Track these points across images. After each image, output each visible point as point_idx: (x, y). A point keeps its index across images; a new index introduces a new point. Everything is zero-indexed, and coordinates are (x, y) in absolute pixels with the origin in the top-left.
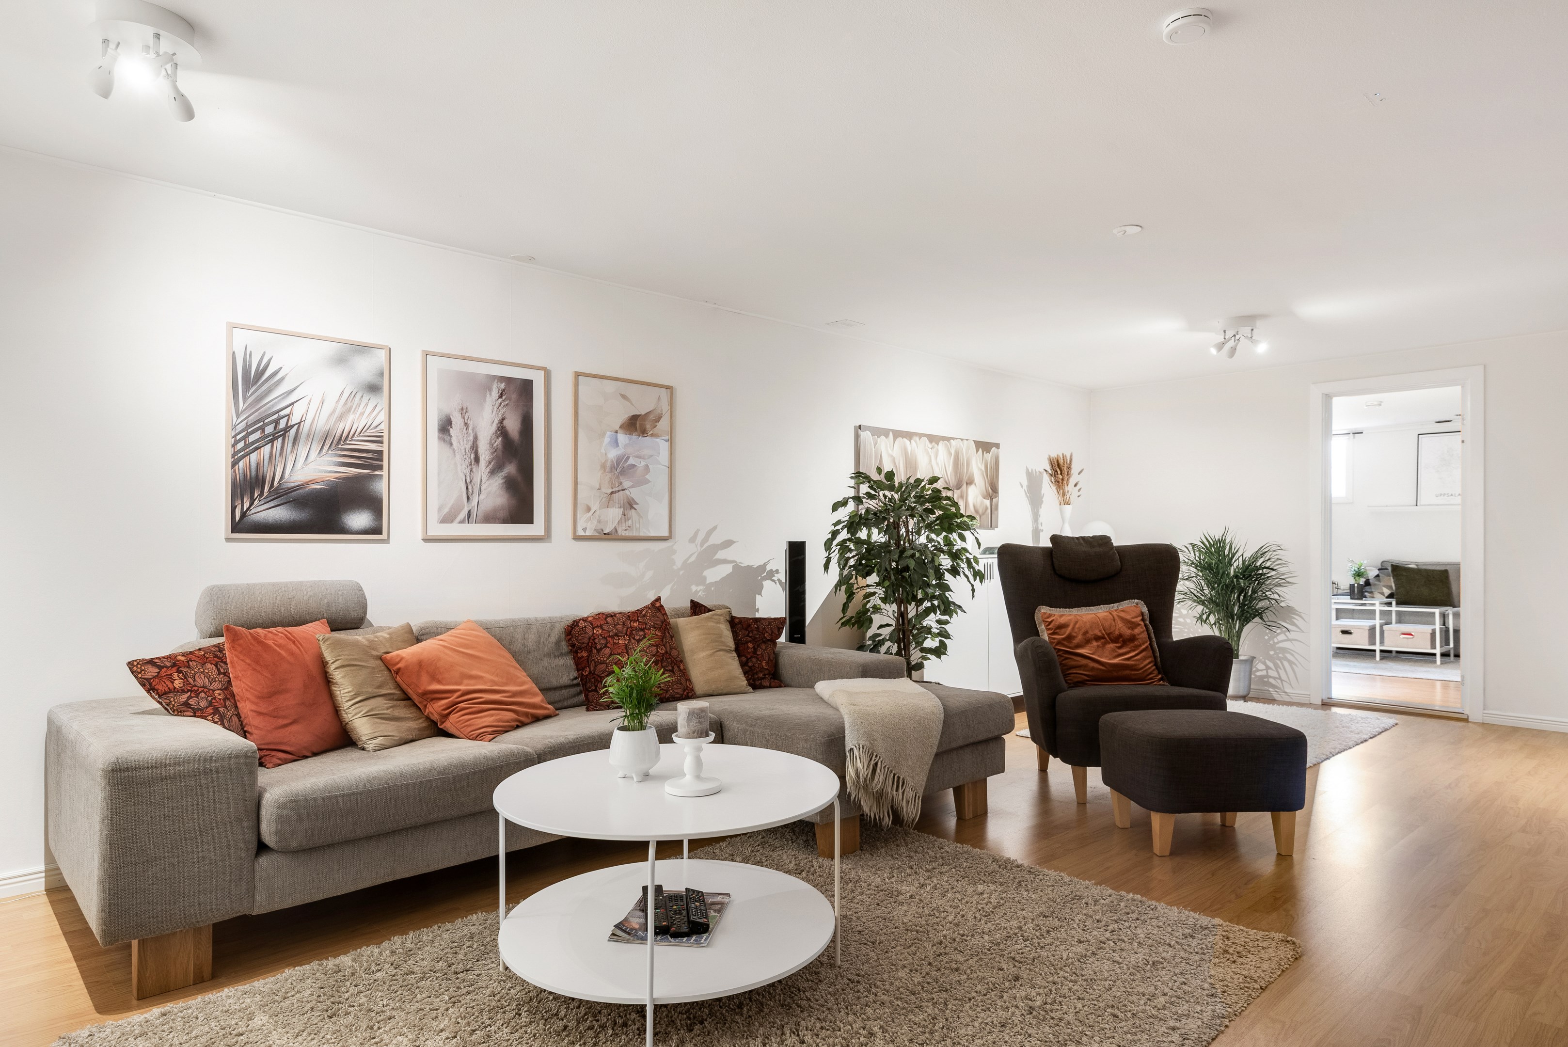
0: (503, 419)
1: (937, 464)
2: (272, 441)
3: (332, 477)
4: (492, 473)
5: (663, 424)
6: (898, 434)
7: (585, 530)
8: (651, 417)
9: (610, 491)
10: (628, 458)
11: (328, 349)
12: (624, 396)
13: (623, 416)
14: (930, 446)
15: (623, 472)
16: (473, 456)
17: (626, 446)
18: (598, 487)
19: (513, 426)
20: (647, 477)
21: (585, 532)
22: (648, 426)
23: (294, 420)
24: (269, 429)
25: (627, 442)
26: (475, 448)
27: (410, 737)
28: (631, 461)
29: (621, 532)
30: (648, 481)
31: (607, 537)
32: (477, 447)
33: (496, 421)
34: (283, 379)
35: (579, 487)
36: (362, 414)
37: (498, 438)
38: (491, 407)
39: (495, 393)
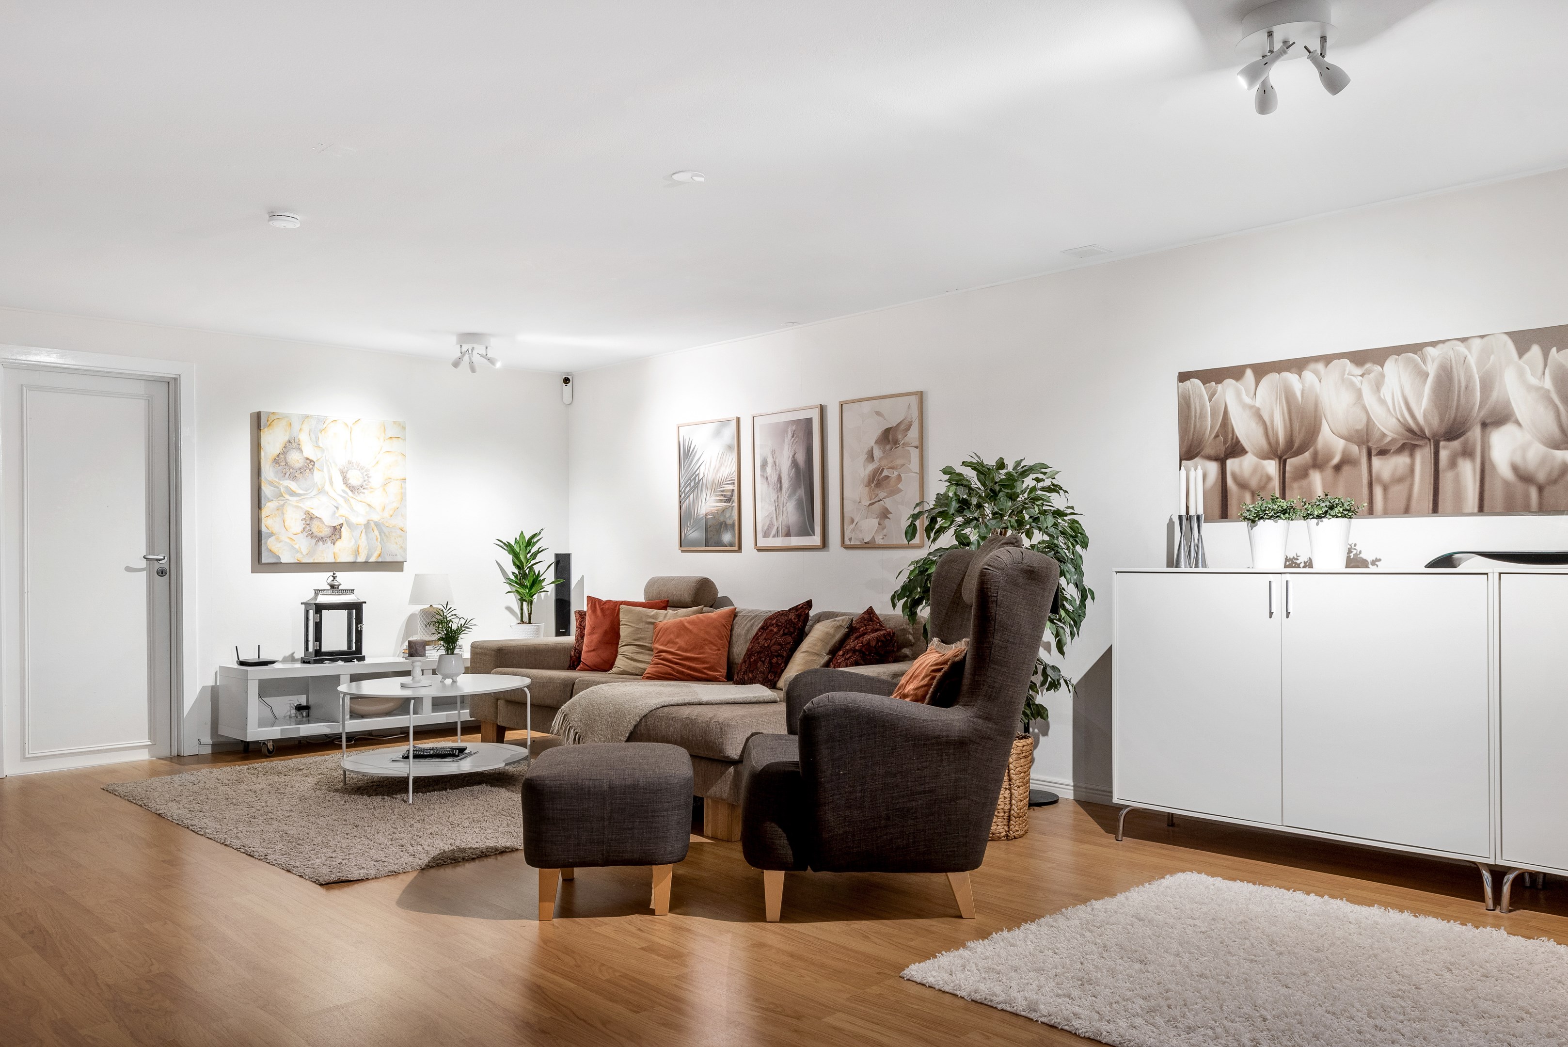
0: (795, 454)
1: (1382, 402)
2: (693, 491)
3: (714, 510)
4: (790, 497)
5: (913, 433)
6: (1261, 370)
7: (850, 539)
8: (902, 427)
9: (867, 504)
10: (883, 470)
11: (712, 427)
12: (878, 413)
13: (876, 432)
14: (1358, 371)
15: (879, 485)
16: (779, 486)
17: (881, 459)
18: (859, 500)
19: (801, 458)
20: (899, 486)
21: (850, 542)
22: (900, 437)
23: (701, 477)
24: (692, 484)
25: (882, 455)
26: (780, 480)
27: (637, 673)
28: (885, 473)
29: (879, 541)
30: (900, 491)
31: (867, 545)
32: (781, 478)
33: (791, 456)
34: (696, 451)
35: (845, 501)
36: (727, 466)
37: (792, 469)
38: (788, 446)
39: (790, 435)
